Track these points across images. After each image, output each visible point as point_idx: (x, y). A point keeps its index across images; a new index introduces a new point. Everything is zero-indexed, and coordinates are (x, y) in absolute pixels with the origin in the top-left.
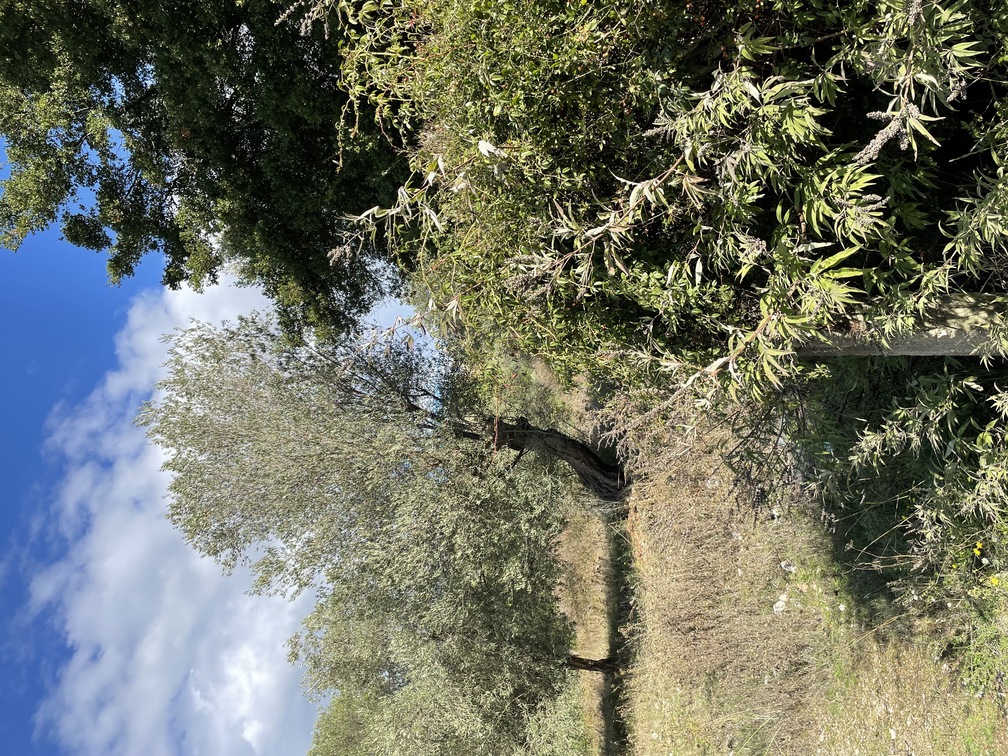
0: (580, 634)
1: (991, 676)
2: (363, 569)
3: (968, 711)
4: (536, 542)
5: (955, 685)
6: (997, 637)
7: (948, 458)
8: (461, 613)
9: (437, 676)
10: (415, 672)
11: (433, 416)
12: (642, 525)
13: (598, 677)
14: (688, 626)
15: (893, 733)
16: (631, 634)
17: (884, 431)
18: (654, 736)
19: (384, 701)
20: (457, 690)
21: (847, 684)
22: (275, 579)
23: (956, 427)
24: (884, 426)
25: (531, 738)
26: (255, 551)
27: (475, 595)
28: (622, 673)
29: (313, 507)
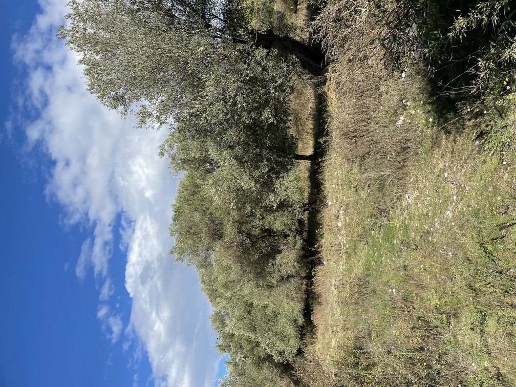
0: (300, 145)
1: (499, 145)
2: (191, 115)
3: (484, 162)
4: (278, 99)
5: (480, 150)
6: (506, 126)
7: (500, 33)
8: (242, 135)
9: (233, 165)
10: (222, 163)
11: (220, 31)
12: (333, 87)
13: (308, 163)
14: (351, 136)
15: (446, 175)
16: (325, 142)
17: (469, 16)
18: (334, 186)
19: (208, 176)
20: (242, 170)
21: (427, 155)
22: (148, 120)
23: (508, 13)
24: (469, 14)
25: (277, 189)
26: (135, 106)
27: (247, 127)
28: (320, 160)
29: (161, 84)
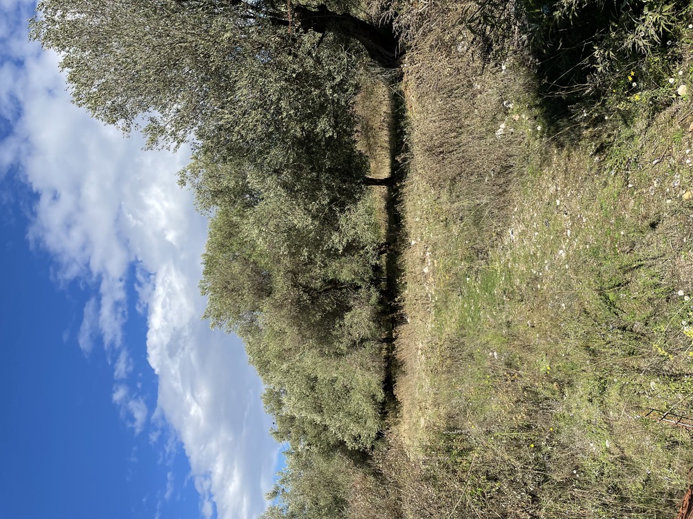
0: (373, 165)
1: (624, 161)
4: (338, 103)
5: (600, 169)
6: (632, 136)
7: (623, 10)
8: (291, 154)
9: (280, 195)
10: (266, 194)
11: (253, 8)
12: (412, 84)
13: (384, 189)
14: (437, 152)
15: (558, 202)
16: (404, 160)
19: (249, 212)
20: (294, 203)
21: (535, 177)
22: (160, 139)
25: (343, 227)
26: (142, 120)
27: (299, 142)
28: (398, 185)
29: (175, 86)
